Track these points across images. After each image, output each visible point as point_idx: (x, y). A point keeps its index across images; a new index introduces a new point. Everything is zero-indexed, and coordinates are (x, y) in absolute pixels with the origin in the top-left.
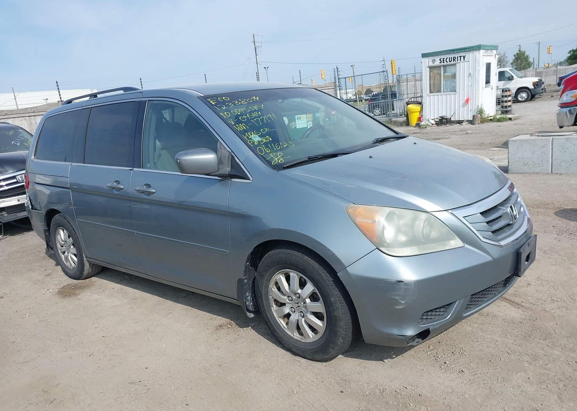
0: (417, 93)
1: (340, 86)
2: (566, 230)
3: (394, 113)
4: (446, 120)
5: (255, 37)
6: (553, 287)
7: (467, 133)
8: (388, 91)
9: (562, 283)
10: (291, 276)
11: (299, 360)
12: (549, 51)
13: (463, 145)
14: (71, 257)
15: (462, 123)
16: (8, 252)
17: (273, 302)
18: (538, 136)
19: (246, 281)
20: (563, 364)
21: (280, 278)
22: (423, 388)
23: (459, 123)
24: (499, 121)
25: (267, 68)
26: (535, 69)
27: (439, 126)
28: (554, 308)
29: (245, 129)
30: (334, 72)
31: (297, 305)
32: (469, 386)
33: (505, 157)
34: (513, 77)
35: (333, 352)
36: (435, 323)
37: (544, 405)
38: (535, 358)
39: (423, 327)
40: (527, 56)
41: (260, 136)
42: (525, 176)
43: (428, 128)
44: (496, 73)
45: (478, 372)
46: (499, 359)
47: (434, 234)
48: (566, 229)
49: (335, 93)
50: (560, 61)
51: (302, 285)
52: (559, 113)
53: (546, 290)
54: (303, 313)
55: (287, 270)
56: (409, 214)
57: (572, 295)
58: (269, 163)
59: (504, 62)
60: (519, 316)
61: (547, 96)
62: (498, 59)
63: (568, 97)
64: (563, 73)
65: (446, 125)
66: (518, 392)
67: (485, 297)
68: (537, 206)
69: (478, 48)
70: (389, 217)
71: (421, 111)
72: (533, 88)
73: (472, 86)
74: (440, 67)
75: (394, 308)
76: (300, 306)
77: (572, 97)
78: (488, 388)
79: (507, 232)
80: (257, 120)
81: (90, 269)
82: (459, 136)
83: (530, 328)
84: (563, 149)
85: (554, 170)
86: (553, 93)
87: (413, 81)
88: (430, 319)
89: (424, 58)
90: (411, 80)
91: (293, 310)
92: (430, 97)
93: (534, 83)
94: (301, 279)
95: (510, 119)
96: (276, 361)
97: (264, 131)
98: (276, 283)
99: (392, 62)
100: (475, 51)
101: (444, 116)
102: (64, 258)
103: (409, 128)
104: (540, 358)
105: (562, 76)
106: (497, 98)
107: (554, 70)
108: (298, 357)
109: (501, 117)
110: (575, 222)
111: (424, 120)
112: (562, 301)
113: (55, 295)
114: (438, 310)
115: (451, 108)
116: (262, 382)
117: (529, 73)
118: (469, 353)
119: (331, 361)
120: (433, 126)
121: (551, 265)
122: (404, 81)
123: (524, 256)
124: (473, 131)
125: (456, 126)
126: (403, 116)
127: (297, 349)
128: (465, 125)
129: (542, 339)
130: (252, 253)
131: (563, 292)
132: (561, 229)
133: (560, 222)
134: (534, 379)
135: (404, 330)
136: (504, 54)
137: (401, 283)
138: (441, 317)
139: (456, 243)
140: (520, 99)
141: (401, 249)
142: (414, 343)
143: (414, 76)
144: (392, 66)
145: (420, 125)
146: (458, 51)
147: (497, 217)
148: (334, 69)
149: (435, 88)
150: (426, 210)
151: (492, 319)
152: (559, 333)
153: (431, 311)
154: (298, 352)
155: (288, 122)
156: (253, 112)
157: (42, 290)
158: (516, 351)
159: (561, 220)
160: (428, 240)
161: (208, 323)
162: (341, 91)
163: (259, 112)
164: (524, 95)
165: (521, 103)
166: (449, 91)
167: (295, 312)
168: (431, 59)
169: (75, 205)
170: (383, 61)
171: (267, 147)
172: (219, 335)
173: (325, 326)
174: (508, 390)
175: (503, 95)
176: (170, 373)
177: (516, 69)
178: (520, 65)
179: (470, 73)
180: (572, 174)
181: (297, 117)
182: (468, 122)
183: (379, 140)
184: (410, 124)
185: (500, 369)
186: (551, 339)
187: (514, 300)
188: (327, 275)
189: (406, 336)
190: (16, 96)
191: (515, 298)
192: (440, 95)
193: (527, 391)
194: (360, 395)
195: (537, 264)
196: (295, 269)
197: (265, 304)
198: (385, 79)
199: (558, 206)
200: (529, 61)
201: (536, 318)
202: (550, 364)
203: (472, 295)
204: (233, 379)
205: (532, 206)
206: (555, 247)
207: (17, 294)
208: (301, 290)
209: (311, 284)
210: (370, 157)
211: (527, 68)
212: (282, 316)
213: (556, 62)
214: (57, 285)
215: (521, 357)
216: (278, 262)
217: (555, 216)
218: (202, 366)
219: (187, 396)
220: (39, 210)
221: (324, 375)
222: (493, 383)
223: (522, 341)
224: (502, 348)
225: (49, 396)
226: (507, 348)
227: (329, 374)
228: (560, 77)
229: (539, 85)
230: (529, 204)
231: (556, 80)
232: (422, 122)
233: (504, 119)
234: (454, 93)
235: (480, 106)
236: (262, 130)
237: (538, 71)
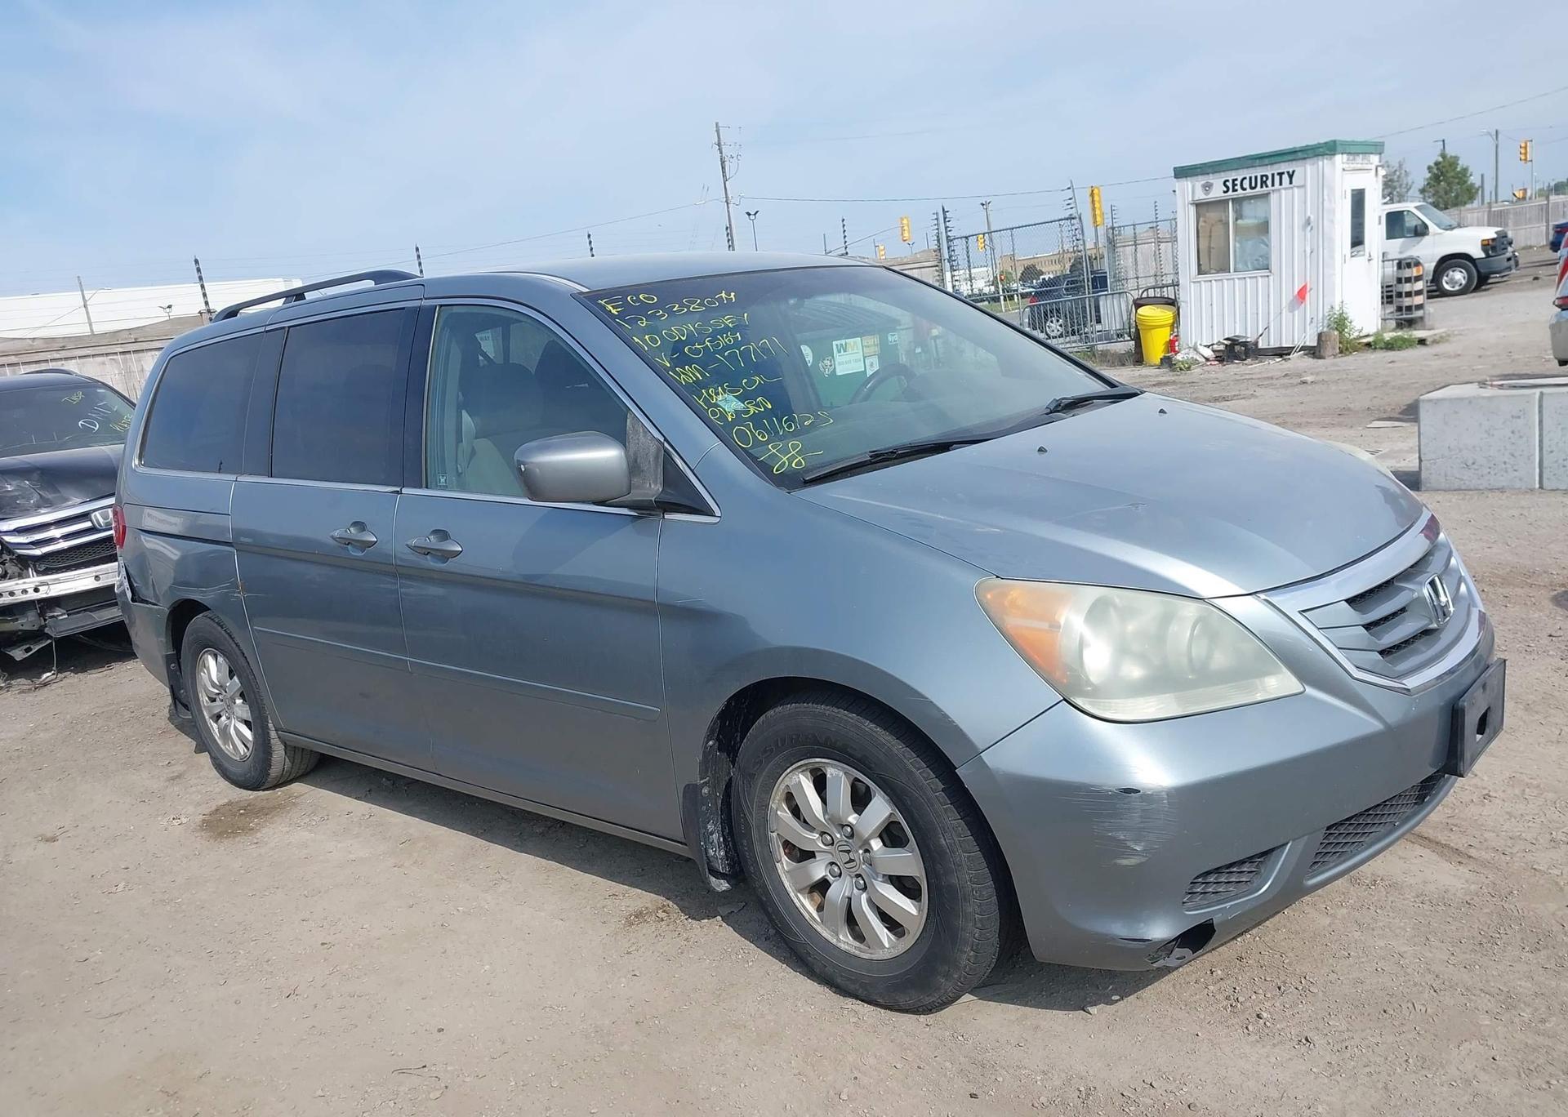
0: (1162, 276)
1: (953, 258)
3: (1101, 331)
4: (1243, 348)
5: (721, 132)
6: (1555, 803)
7: (1304, 383)
8: (1085, 270)
10: (828, 776)
11: (854, 1007)
12: (1526, 154)
13: (1293, 414)
14: (236, 728)
15: (1289, 354)
16: (68, 717)
17: (782, 848)
18: (1501, 387)
19: (705, 790)
21: (800, 782)
22: (1200, 1088)
23: (1281, 355)
24: (1390, 347)
25: (755, 214)
26: (1486, 205)
27: (1225, 363)
28: (1559, 862)
29: (701, 378)
30: (936, 222)
31: (846, 857)
32: (1326, 1080)
33: (1411, 445)
34: (1426, 227)
35: (948, 986)
36: (1228, 905)
38: (1510, 1002)
39: (1195, 915)
40: (1465, 170)
41: (741, 398)
42: (1468, 497)
43: (1196, 370)
44: (1380, 217)
45: (1352, 1043)
46: (1410, 1005)
47: (1220, 660)
49: (938, 278)
50: (1556, 182)
51: (860, 800)
52: (1558, 323)
53: (1534, 812)
54: (863, 880)
55: (817, 760)
56: (1151, 605)
58: (764, 469)
59: (1401, 186)
60: (1463, 886)
61: (1521, 277)
62: (1385, 179)
64: (1564, 212)
65: (1245, 360)
66: (1465, 1098)
67: (1364, 833)
68: (1504, 579)
69: (1329, 149)
70: (1096, 614)
71: (1174, 323)
72: (1483, 255)
73: (1315, 253)
74: (1224, 202)
75: (1115, 864)
76: (854, 861)
78: (1380, 1085)
79: (1423, 652)
80: (733, 356)
81: (287, 759)
82: (1282, 391)
83: (1494, 917)
85: (1549, 479)
86: (1538, 268)
87: (1151, 243)
88: (1213, 893)
89: (1180, 180)
90: (1146, 241)
91: (836, 869)
92: (1198, 284)
93: (1486, 242)
94: (855, 785)
95: (1422, 342)
96: (792, 1012)
97: (751, 383)
98: (789, 798)
99: (1093, 191)
100: (1320, 157)
101: (1237, 336)
102: (217, 731)
103: (1144, 371)
104: (1525, 1003)
105: (1562, 222)
106: (1385, 285)
107: (1539, 205)
108: (850, 999)
109: (1397, 337)
111: (1184, 349)
113: (195, 830)
114: (1235, 869)
115: (1257, 314)
116: (755, 1069)
117: (1469, 215)
118: (1324, 990)
119: (941, 1010)
120: (1209, 363)
121: (1547, 742)
122: (1127, 244)
123: (1471, 720)
124: (1320, 378)
125: (1272, 362)
126: (1127, 338)
127: (849, 979)
128: (1297, 361)
129: (1527, 949)
130: (723, 715)
134: (1507, 1061)
135: (1142, 925)
136: (1401, 166)
137: (1133, 794)
138: (1244, 888)
139: (1282, 682)
140: (1447, 287)
141: (1130, 701)
142: (1171, 962)
143: (1155, 229)
144: (1093, 202)
145: (1174, 362)
146: (1273, 160)
147: (1394, 610)
148: (937, 213)
149: (1212, 261)
150: (1196, 594)
151: (1388, 893)
153: (1217, 871)
154: (852, 987)
155: (813, 358)
156: (722, 332)
157: (160, 819)
158: (1457, 984)
160: (1202, 676)
161: (604, 907)
162: (955, 273)
163: (738, 334)
164: (1459, 276)
165: (1451, 298)
166: (1250, 269)
167: (840, 875)
168: (1200, 181)
169: (246, 589)
170: (1069, 188)
171: (759, 425)
172: (634, 941)
173: (925, 916)
174: (1435, 1092)
175: (1400, 276)
176: (503, 1043)
177: (1436, 205)
178: (1446, 193)
179: (1309, 218)
181: (837, 345)
182: (1306, 352)
183: (1062, 405)
184: (1145, 359)
185: (1413, 1034)
186: (1554, 948)
187: (1445, 840)
188: (929, 773)
189: (1148, 940)
190: (87, 299)
191: (1449, 835)
192: (1228, 279)
193: (1489, 1096)
194: (1023, 1104)
195: (1508, 739)
196: (838, 758)
197: (758, 854)
198: (1074, 238)
199: (1561, 578)
200: (1469, 183)
201: (1508, 889)
202: (1554, 1019)
203: (1328, 828)
204: (675, 1060)
205: (1490, 580)
206: (1557, 694)
207: (94, 829)
208: (856, 815)
209: (884, 798)
210: (1041, 450)
211: (1465, 203)
212: (806, 888)
213: (1544, 183)
214: (199, 804)
215: (1470, 1001)
216: (794, 737)
217: (1555, 607)
218: (591, 1025)
219: (550, 1107)
220: (151, 603)
221: (925, 1049)
222: (1394, 1073)
223: (1473, 956)
224: (1416, 974)
225: (180, 1108)
226: (1430, 976)
227: (937, 1048)
228: (1557, 226)
229: (1498, 249)
230: (1483, 576)
231: (1547, 234)
232: (1176, 354)
233: (1404, 342)
234: (1266, 274)
235: (1337, 308)
236: (745, 381)
237: (1496, 209)
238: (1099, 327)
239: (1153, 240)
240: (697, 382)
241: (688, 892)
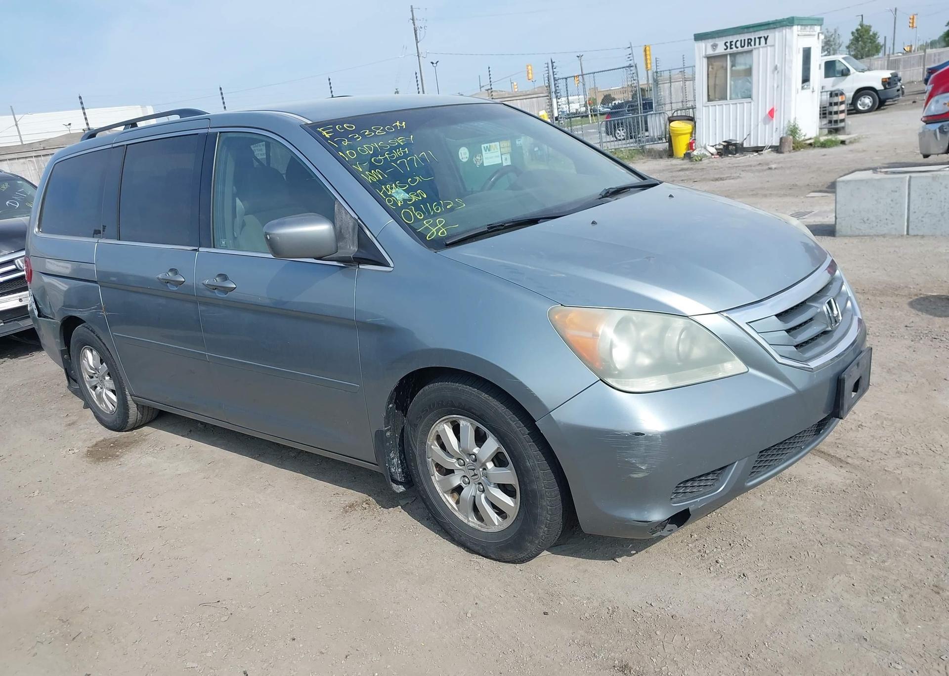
0: (687, 102)
1: (558, 91)
2: (927, 332)
3: (648, 136)
4: (734, 147)
5: (414, 11)
6: (901, 430)
7: (770, 169)
8: (638, 99)
9: (915, 423)
10: (461, 425)
11: (477, 560)
12: (913, 23)
13: (762, 188)
14: (106, 394)
15: (762, 151)
16: (6, 386)
17: (434, 468)
18: (886, 173)
19: (388, 434)
20: (911, 559)
21: (444, 429)
22: (680, 605)
23: (757, 151)
24: (823, 145)
25: (436, 63)
26: (886, 56)
27: (723, 156)
28: (900, 466)
29: (381, 178)
30: (547, 69)
31: (472, 473)
32: (753, 599)
33: (832, 208)
34: (848, 70)
35: (532, 548)
36: (698, 499)
37: (876, 629)
38: (865, 550)
39: (679, 506)
40: (875, 34)
41: (407, 191)
42: (863, 240)
43: (705, 161)
44: (820, 65)
45: (770, 577)
46: (806, 553)
47: (697, 353)
48: (926, 330)
49: (548, 104)
50: (931, 40)
51: (480, 439)
52: (924, 132)
53: (888, 435)
54: (482, 486)
55: (455, 416)
56: (655, 321)
57: (930, 443)
58: (421, 237)
59: (835, 44)
60: (842, 481)
61: (905, 101)
62: (825, 40)
63: (938, 105)
64: (935, 60)
65: (735, 156)
66: (835, 609)
67: (783, 454)
68: (881, 292)
69: (789, 22)
70: (621, 327)
71: (692, 131)
72: (882, 88)
73: (779, 88)
74: (725, 56)
75: (630, 477)
76: (477, 475)
77: (945, 104)
78: (785, 602)
79: (822, 345)
80: (403, 163)
81: (139, 413)
82: (757, 174)
83: (859, 500)
84: (927, 194)
85: (913, 229)
86: (916, 96)
87: (680, 81)
88: (690, 492)
89: (697, 42)
90: (677, 80)
91: (467, 480)
92: (707, 108)
93: (885, 80)
94: (477, 431)
95: (843, 142)
96: (441, 564)
97: (414, 181)
98: (438, 438)
99: (645, 48)
100: (784, 28)
101: (730, 140)
102: (95, 396)
103: (674, 161)
104: (874, 551)
105: (933, 65)
106: (822, 107)
107: (921, 56)
108: (475, 555)
109: (828, 139)
110: (943, 318)
111: (699, 148)
112: (914, 454)
113: (83, 457)
114: (703, 478)
115: (743, 126)
116: (417, 599)
117: (876, 63)
118: (756, 545)
119: (529, 561)
120: (713, 157)
121: (899, 392)
122: (665, 82)
123: (849, 384)
124: (780, 165)
125: (751, 156)
126: (664, 140)
127: (475, 544)
128: (767, 155)
129: (878, 518)
130: (397, 389)
131: (917, 438)
132: (918, 330)
133: (917, 319)
134: (861, 586)
135: (646, 512)
136: (835, 32)
137: (640, 436)
138: (708, 489)
139: (734, 366)
140: (860, 108)
141: (641, 380)
142: (664, 533)
143: (683, 72)
144: (646, 55)
145: (692, 156)
146: (755, 29)
147: (805, 320)
148: (548, 64)
149: (717, 93)
150: (682, 313)
151: (798, 486)
152: (906, 509)
153: (693, 479)
154: (476, 548)
155: (469, 156)
156: (396, 148)
157: (61, 450)
158: (834, 540)
159: (920, 315)
160: (686, 363)
161: (331, 501)
162: (559, 100)
163: (406, 149)
164: (867, 101)
165: (863, 114)
166: (740, 98)
167: (469, 483)
168: (710, 43)
169: (107, 310)
170: (629, 48)
171: (418, 209)
172: (348, 522)
173: (518, 507)
174: (817, 605)
175: (831, 102)
176: (267, 586)
177: (856, 57)
178: (862, 49)
179: (777, 66)
180: (942, 235)
181: (484, 147)
182: (773, 149)
183: (610, 192)
184: (674, 154)
185: (807, 570)
186: (894, 518)
187: (834, 453)
188: (520, 424)
189: (650, 522)
190: (17, 120)
191: (836, 450)
192: (726, 105)
193: (849, 607)
194: (575, 618)
195: (876, 391)
196: (466, 415)
197: (420, 472)
198: (632, 79)
199: (915, 291)
200: (877, 42)
201: (869, 483)
202: (890, 560)
203: (760, 452)
204: (369, 594)
205: (873, 292)
206: (907, 362)
207: (21, 457)
208: (478, 448)
209: (493, 438)
210: (594, 223)
211: (874, 55)
212: (449, 490)
213: (924, 41)
214: (85, 441)
215: (842, 550)
216: (440, 403)
217: (910, 309)
218: (320, 574)
219: (293, 625)
220: (50, 318)
221: (518, 584)
222: (794, 594)
223: (845, 523)
224: (811, 534)
225: (70, 629)
226: (819, 535)
227: (525, 584)
228: (929, 69)
229: (891, 84)
230: (869, 290)
231: (923, 73)
232: (694, 150)
233: (832, 143)
234: (749, 101)
235: (792, 122)
236: (410, 179)
237: (893, 58)
238: (647, 134)
239: (681, 79)
240: (379, 181)
241: (382, 491)
